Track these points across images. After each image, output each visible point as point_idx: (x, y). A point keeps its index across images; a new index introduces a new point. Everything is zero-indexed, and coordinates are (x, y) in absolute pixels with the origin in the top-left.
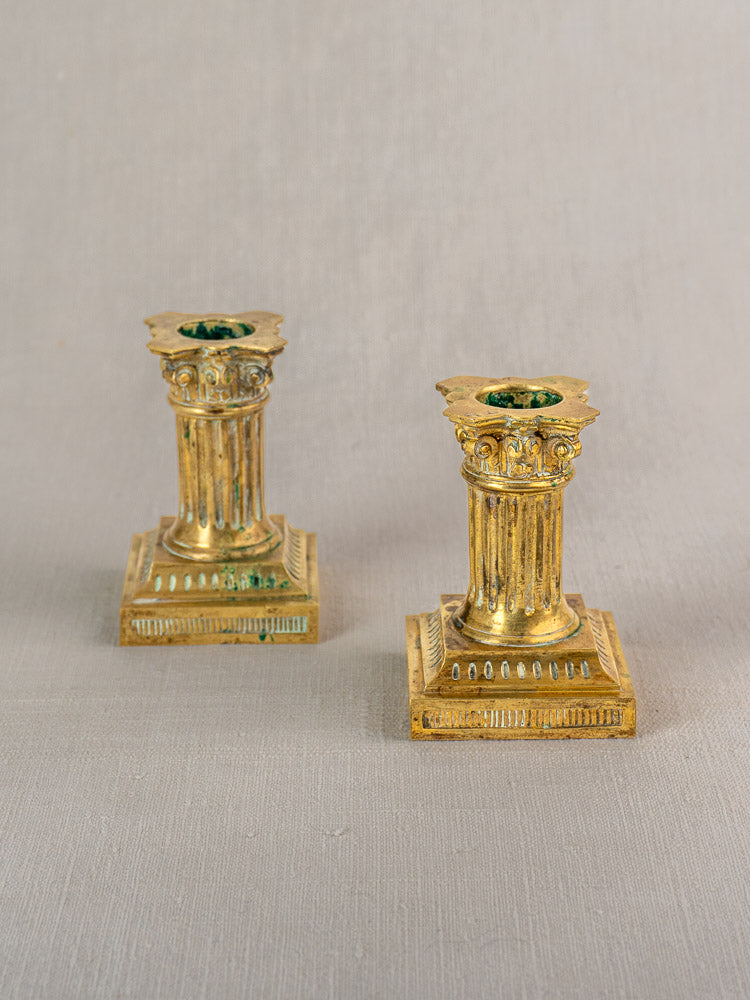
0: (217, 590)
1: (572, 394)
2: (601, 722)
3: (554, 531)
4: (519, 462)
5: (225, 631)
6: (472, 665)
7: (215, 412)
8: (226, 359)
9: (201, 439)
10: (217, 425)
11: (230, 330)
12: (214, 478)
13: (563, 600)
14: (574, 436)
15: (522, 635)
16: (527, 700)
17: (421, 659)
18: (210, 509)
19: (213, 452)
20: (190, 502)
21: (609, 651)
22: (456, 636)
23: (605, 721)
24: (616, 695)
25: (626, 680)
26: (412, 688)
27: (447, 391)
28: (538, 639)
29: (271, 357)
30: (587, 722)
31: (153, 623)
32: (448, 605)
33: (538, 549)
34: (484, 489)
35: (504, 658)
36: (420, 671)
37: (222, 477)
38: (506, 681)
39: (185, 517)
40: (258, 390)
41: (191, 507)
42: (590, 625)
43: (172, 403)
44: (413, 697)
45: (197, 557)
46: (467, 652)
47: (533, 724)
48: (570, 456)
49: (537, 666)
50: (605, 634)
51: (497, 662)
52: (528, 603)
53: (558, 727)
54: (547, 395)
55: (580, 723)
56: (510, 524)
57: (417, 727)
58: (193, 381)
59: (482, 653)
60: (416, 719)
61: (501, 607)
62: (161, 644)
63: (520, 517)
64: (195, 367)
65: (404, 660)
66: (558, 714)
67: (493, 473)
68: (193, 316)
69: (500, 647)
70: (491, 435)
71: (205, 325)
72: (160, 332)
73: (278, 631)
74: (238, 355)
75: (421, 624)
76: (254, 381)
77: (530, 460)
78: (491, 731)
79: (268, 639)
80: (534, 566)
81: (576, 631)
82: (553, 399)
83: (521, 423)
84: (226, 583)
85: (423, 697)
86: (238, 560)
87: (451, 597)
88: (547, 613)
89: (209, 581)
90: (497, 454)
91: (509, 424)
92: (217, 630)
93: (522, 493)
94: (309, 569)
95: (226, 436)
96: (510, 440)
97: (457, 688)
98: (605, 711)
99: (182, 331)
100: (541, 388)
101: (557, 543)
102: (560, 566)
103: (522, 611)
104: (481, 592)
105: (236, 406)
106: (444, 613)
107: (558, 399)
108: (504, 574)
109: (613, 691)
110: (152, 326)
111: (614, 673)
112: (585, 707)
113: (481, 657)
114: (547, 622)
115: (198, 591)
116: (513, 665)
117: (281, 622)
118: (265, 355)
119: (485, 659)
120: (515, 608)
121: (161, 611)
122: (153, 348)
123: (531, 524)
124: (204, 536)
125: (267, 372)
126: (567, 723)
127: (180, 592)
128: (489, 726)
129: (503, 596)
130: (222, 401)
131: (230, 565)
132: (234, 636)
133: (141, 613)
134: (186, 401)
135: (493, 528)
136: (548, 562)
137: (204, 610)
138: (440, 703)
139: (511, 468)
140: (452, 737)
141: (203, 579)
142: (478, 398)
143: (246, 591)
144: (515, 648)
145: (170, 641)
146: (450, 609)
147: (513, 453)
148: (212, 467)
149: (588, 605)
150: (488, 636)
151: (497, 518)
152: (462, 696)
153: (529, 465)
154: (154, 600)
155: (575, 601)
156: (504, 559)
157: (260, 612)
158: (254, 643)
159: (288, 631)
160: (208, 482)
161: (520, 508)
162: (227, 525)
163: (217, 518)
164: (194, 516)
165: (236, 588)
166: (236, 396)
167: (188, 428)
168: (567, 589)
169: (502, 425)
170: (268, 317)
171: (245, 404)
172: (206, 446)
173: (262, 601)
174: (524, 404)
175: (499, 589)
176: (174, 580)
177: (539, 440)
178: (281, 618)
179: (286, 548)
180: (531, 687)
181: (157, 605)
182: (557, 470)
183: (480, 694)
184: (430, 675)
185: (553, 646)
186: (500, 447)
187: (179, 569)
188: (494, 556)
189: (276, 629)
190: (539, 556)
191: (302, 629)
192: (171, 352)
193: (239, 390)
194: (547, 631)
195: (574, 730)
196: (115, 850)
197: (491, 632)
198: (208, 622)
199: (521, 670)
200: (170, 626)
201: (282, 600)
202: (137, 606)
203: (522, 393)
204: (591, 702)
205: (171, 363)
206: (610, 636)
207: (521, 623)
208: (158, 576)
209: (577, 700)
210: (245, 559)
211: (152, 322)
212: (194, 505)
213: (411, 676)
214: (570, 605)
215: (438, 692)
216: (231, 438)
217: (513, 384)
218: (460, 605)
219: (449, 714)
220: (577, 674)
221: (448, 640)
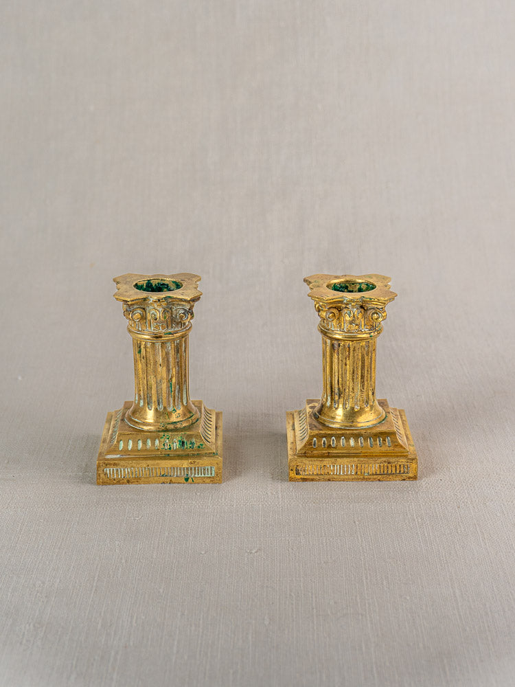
0: (158, 449)
1: (382, 285)
2: (398, 472)
3: (371, 363)
4: (351, 323)
5: (163, 476)
6: (324, 439)
7: (157, 337)
8: (164, 304)
9: (148, 355)
10: (158, 345)
11: (167, 285)
12: (156, 379)
13: (376, 402)
14: (382, 308)
15: (353, 422)
16: (356, 459)
17: (295, 436)
18: (154, 398)
19: (155, 362)
20: (142, 394)
21: (402, 432)
22: (315, 423)
23: (400, 471)
24: (406, 456)
25: (412, 448)
26: (290, 452)
27: (310, 283)
28: (361, 425)
29: (192, 303)
30: (390, 472)
31: (117, 470)
32: (310, 405)
33: (362, 372)
34: (331, 339)
35: (343, 435)
36: (294, 443)
37: (162, 378)
38: (343, 448)
39: (139, 403)
40: (184, 324)
41: (142, 396)
42: (391, 417)
43: (130, 331)
44: (290, 457)
45: (146, 428)
46: (321, 432)
47: (359, 473)
48: (380, 319)
49: (361, 440)
50: (400, 422)
51: (338, 437)
52: (356, 404)
53: (373, 475)
54: (367, 285)
55: (386, 472)
56: (346, 358)
57: (293, 474)
58: (143, 318)
59: (330, 432)
60: (292, 470)
61: (341, 406)
62: (123, 483)
63: (351, 354)
64: (144, 309)
65: (285, 436)
66: (373, 467)
67: (336, 329)
68: (144, 276)
69: (340, 429)
70: (335, 308)
71: (151, 282)
72: (123, 287)
73: (196, 476)
74: (170, 302)
75: (295, 416)
76: (181, 318)
77: (357, 322)
78: (335, 477)
79: (190, 480)
80: (360, 381)
81: (383, 420)
82: (370, 287)
83: (352, 301)
84: (164, 445)
85: (296, 457)
86: (172, 430)
87: (312, 401)
88: (366, 410)
89: (153, 444)
90: (338, 318)
91: (345, 301)
92: (158, 474)
93: (352, 341)
94: (217, 435)
95: (164, 352)
96: (345, 311)
97: (315, 452)
98: (400, 466)
99: (137, 286)
100: (364, 281)
101: (373, 370)
102: (374, 383)
103: (353, 409)
104: (329, 398)
105: (170, 333)
106: (308, 410)
107: (373, 287)
108: (342, 387)
109: (405, 454)
110: (118, 283)
111: (405, 444)
112: (389, 463)
113: (329, 434)
114: (367, 415)
115: (146, 450)
116: (348, 439)
117: (198, 470)
118: (188, 302)
119: (331, 435)
120: (348, 407)
121: (122, 463)
122: (117, 297)
123: (358, 359)
124: (150, 416)
125: (190, 312)
126: (378, 472)
127: (135, 450)
128: (334, 474)
129: (341, 400)
130: (161, 331)
131: (166, 434)
132: (168, 479)
133: (110, 464)
134: (139, 331)
135: (336, 360)
136: (367, 380)
137: (150, 462)
138: (306, 461)
139: (346, 327)
140: (312, 480)
141: (149, 442)
142: (328, 286)
143: (176, 450)
144: (348, 430)
145: (128, 482)
146: (311, 408)
147: (348, 318)
148: (155, 371)
149: (391, 406)
150: (333, 423)
151: (338, 355)
152: (318, 457)
153: (356, 325)
154: (118, 456)
155: (383, 403)
156: (342, 379)
157: (185, 464)
158: (181, 483)
159: (203, 475)
160: (152, 381)
161: (352, 349)
162: (165, 408)
163: (159, 404)
164: (144, 403)
165: (170, 448)
166: (170, 327)
167: (140, 347)
168: (378, 396)
169: (341, 302)
170: (191, 277)
171: (176, 332)
172: (151, 358)
173: (187, 457)
174: (354, 290)
175: (340, 395)
176: (131, 443)
177: (363, 310)
178: (198, 467)
179: (202, 422)
180: (358, 452)
181: (120, 459)
182: (373, 328)
183: (329, 456)
184: (299, 446)
185: (370, 428)
186: (340, 314)
187: (134, 436)
188: (337, 377)
189: (195, 474)
190: (362, 377)
191: (211, 474)
192: (129, 300)
193: (172, 323)
194: (367, 420)
195: (383, 476)
196: (123, 561)
197: (335, 420)
198: (152, 470)
199: (352, 442)
200: (128, 472)
201: (199, 456)
202: (108, 460)
203: (353, 284)
204: (392, 460)
205: (130, 307)
206: (403, 423)
207: (352, 415)
208: (121, 440)
209: (384, 459)
210: (176, 430)
211: (118, 280)
212: (144, 395)
213: (289, 446)
214: (379, 404)
215: (304, 455)
216: (167, 354)
217: (348, 279)
218: (318, 406)
219: (311, 467)
220: (384, 444)
221: (310, 425)
